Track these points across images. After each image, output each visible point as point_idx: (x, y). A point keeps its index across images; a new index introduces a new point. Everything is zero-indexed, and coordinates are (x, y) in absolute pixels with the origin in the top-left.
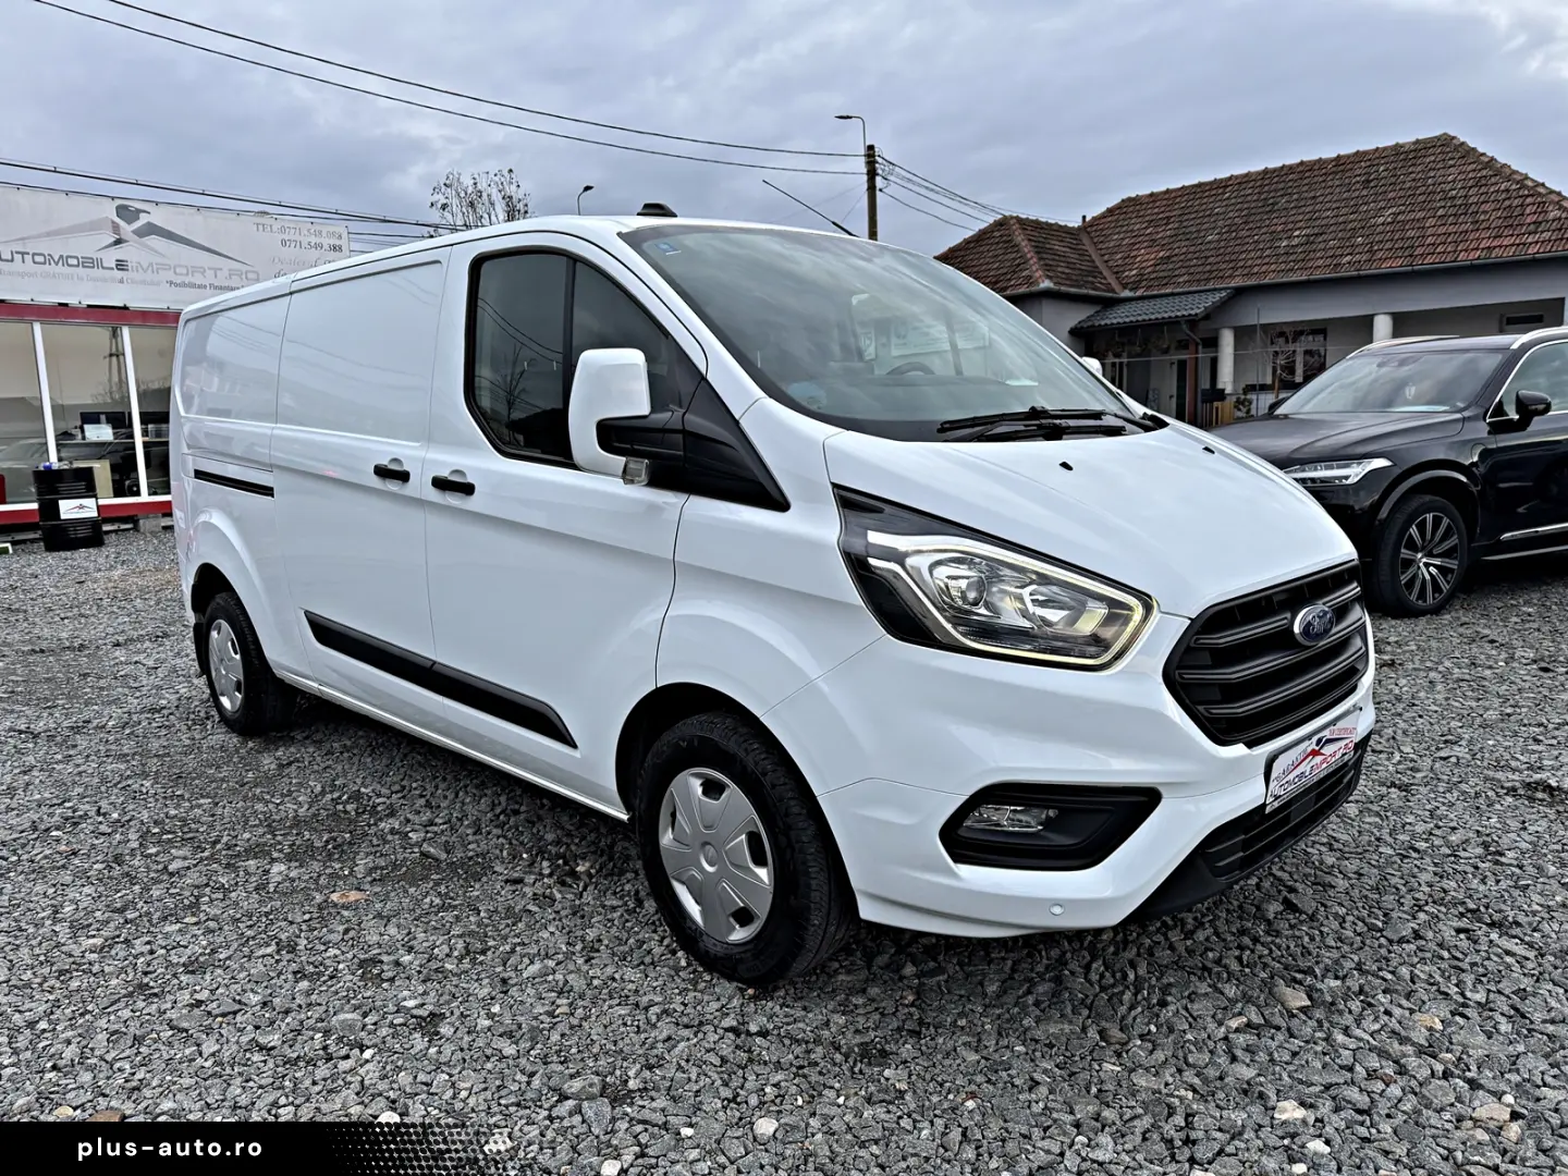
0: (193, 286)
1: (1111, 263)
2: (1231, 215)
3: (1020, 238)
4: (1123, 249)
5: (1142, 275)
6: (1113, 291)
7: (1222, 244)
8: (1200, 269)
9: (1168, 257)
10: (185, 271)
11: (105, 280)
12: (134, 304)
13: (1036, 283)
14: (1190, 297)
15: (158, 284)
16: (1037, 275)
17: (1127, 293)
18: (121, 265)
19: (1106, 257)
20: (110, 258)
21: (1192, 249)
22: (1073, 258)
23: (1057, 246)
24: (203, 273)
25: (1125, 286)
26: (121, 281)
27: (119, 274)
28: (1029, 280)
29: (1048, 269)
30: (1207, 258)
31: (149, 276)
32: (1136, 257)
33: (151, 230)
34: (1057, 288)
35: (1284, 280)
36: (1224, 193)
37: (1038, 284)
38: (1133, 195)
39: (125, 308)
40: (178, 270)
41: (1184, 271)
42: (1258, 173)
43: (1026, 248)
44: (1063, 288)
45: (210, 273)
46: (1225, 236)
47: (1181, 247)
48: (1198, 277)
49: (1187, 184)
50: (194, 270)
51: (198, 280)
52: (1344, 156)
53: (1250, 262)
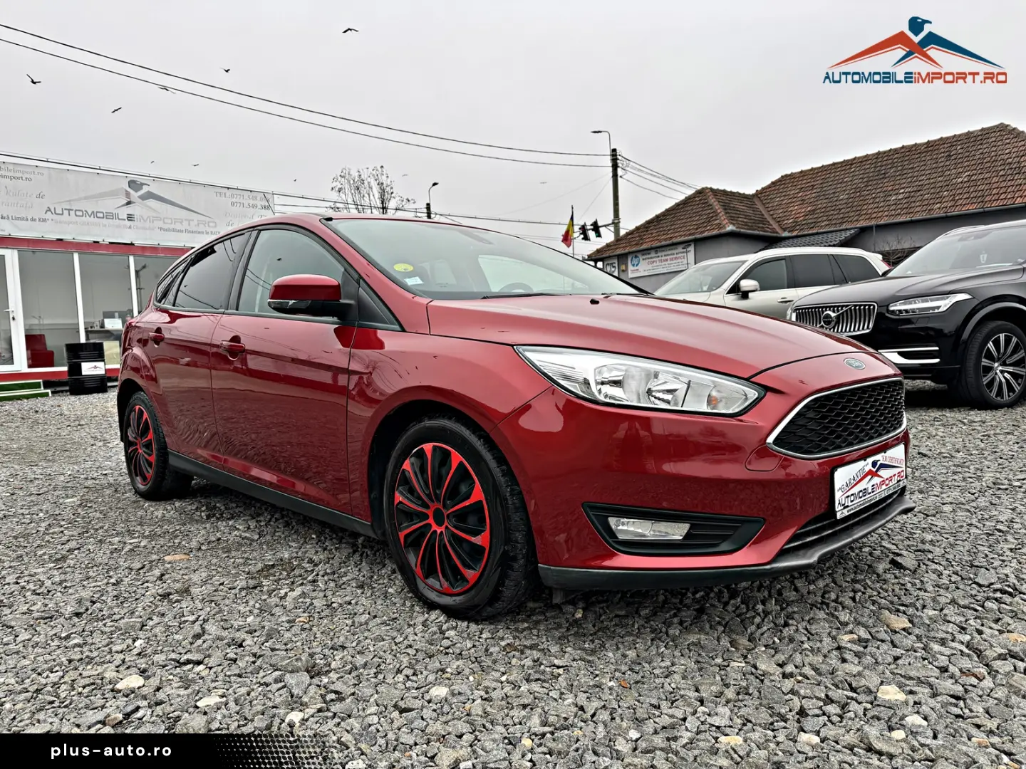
0: (174, 230)
1: (775, 216)
2: (855, 182)
3: (712, 200)
4: (784, 206)
5: (796, 222)
6: (777, 233)
7: (851, 200)
8: (836, 217)
9: (814, 210)
10: (170, 221)
11: (119, 226)
12: (138, 242)
13: (724, 227)
14: (830, 235)
15: (152, 229)
16: (724, 222)
17: (786, 234)
18: (130, 218)
19: (771, 213)
20: (124, 213)
21: (829, 205)
22: (750, 212)
23: (739, 206)
24: (181, 223)
25: (784, 230)
26: (130, 227)
27: (128, 223)
28: (720, 226)
29: (732, 220)
30: (840, 209)
31: (147, 224)
32: (791, 211)
33: (150, 196)
34: (738, 230)
35: (895, 221)
36: (851, 168)
37: (725, 228)
38: (789, 173)
39: (132, 244)
40: (166, 221)
41: (825, 218)
42: (873, 155)
43: (717, 206)
44: (742, 230)
45: (185, 223)
46: (852, 195)
47: (822, 203)
48: (834, 222)
49: (825, 164)
50: (175, 221)
51: (178, 226)
52: (932, 141)
53: (870, 211)
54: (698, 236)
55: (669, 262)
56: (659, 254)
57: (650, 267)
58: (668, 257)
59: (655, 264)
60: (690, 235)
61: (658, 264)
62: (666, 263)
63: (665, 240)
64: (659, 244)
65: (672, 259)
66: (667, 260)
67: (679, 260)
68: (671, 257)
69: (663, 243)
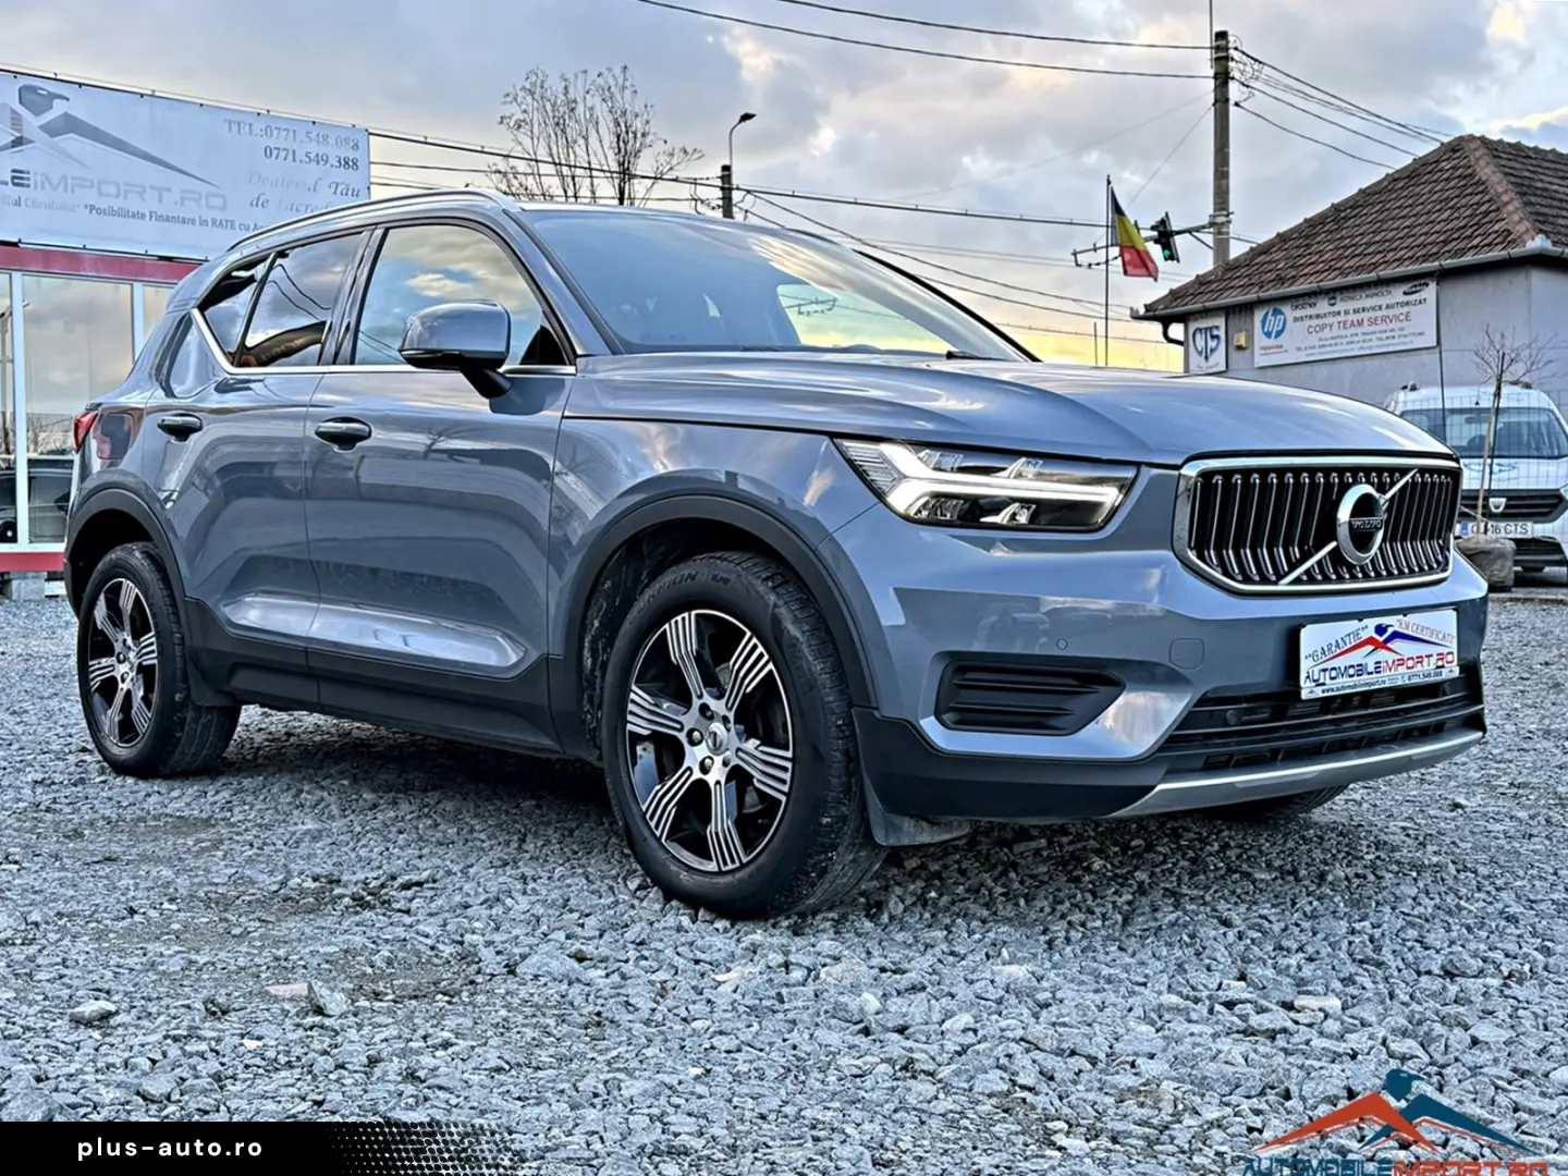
0: (123, 213)
10: (112, 189)
12: (30, 239)
13: (1518, 241)
15: (75, 209)
16: (1519, 228)
18: (19, 178)
24: (141, 194)
26: (16, 203)
27: (15, 192)
28: (1507, 237)
29: (1547, 219)
31: (60, 197)
37: (1522, 243)
39: (18, 244)
43: (1499, 185)
45: (151, 196)
50: (126, 189)
51: (133, 204)
54: (1449, 262)
55: (1366, 328)
56: (1340, 306)
57: (1314, 340)
58: (1365, 316)
59: (1327, 333)
60: (1426, 258)
61: (1336, 331)
62: (1359, 330)
63: (1358, 269)
64: (1340, 281)
65: (1373, 322)
66: (1360, 323)
67: (1393, 325)
68: (1372, 314)
69: (1353, 278)
